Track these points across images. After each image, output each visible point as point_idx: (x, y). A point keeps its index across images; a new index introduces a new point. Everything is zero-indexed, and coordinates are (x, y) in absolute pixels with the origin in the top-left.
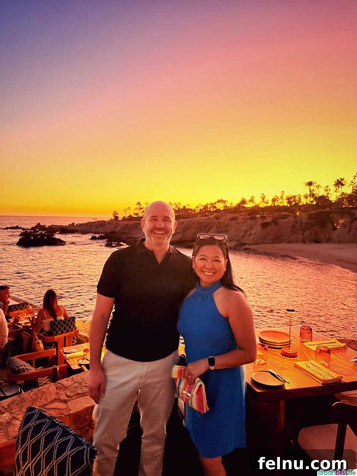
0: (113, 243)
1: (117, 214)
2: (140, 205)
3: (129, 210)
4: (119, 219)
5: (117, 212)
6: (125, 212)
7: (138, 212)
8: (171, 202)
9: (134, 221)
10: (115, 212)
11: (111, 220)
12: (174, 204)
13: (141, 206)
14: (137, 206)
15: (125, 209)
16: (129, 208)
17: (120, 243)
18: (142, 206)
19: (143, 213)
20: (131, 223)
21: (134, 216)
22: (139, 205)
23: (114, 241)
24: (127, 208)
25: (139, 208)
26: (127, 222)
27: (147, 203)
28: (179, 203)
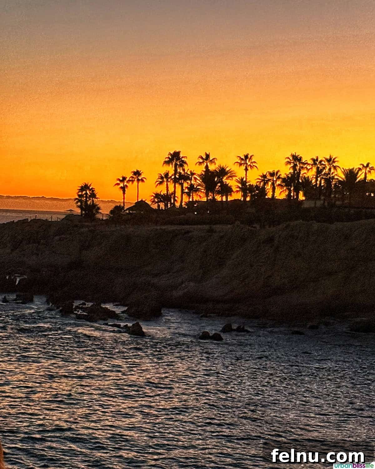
0: (76, 303)
1: (93, 195)
2: (181, 165)
3: (135, 183)
4: (99, 216)
5: (92, 190)
6: (123, 189)
7: (171, 190)
8: (299, 153)
9: (156, 223)
10: (85, 187)
11: (70, 217)
12: (311, 162)
13: (186, 167)
14: (171, 169)
15: (124, 179)
16: (137, 173)
17: (103, 306)
18: (188, 169)
19: (188, 194)
20: (145, 230)
21: (155, 206)
22: (176, 165)
23: (78, 298)
24: (129, 176)
25: (175, 174)
26: (130, 229)
27: (208, 156)
28: (329, 160)
